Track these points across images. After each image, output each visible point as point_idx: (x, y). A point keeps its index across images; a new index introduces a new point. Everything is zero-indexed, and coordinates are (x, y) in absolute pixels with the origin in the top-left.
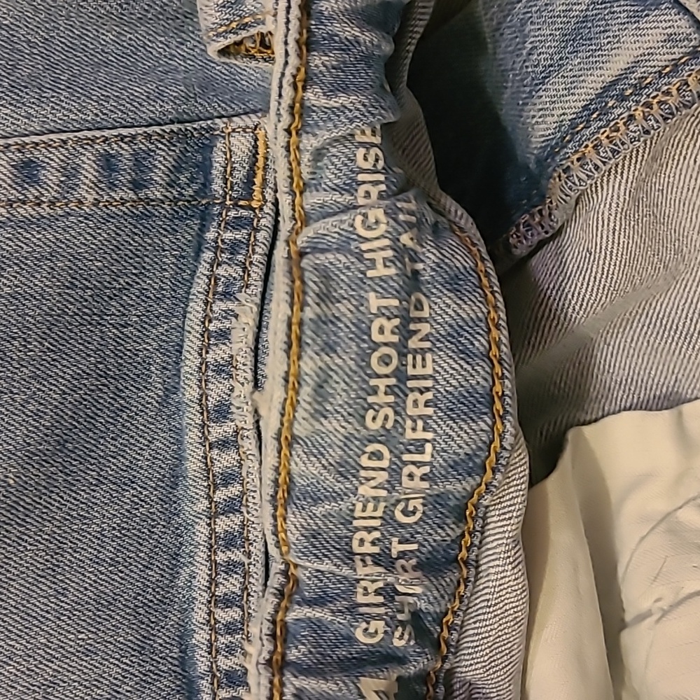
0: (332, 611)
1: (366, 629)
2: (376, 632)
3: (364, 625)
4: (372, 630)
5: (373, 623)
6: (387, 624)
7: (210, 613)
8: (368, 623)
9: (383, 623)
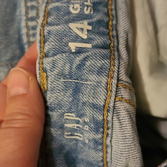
0: (61, 3)
1: (73, 7)
2: (77, 8)
3: (72, 6)
4: (75, 7)
5: (75, 5)
6: (81, 5)
7: (27, 24)
8: (74, 5)
9: (79, 5)
